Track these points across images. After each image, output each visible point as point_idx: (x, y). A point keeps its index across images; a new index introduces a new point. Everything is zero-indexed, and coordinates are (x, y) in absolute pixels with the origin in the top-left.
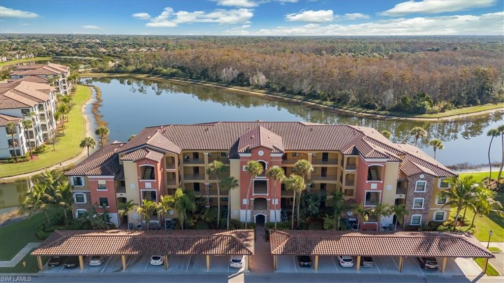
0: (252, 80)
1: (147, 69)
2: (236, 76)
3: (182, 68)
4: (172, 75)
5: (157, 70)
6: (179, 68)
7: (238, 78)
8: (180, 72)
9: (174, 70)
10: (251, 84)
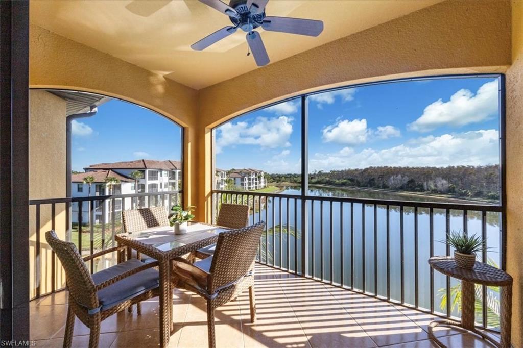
0: (427, 185)
1: (325, 181)
2: (405, 182)
3: (352, 180)
4: (343, 184)
5: (332, 181)
6: (349, 179)
7: (408, 184)
8: (350, 182)
9: (345, 181)
10: (426, 189)
